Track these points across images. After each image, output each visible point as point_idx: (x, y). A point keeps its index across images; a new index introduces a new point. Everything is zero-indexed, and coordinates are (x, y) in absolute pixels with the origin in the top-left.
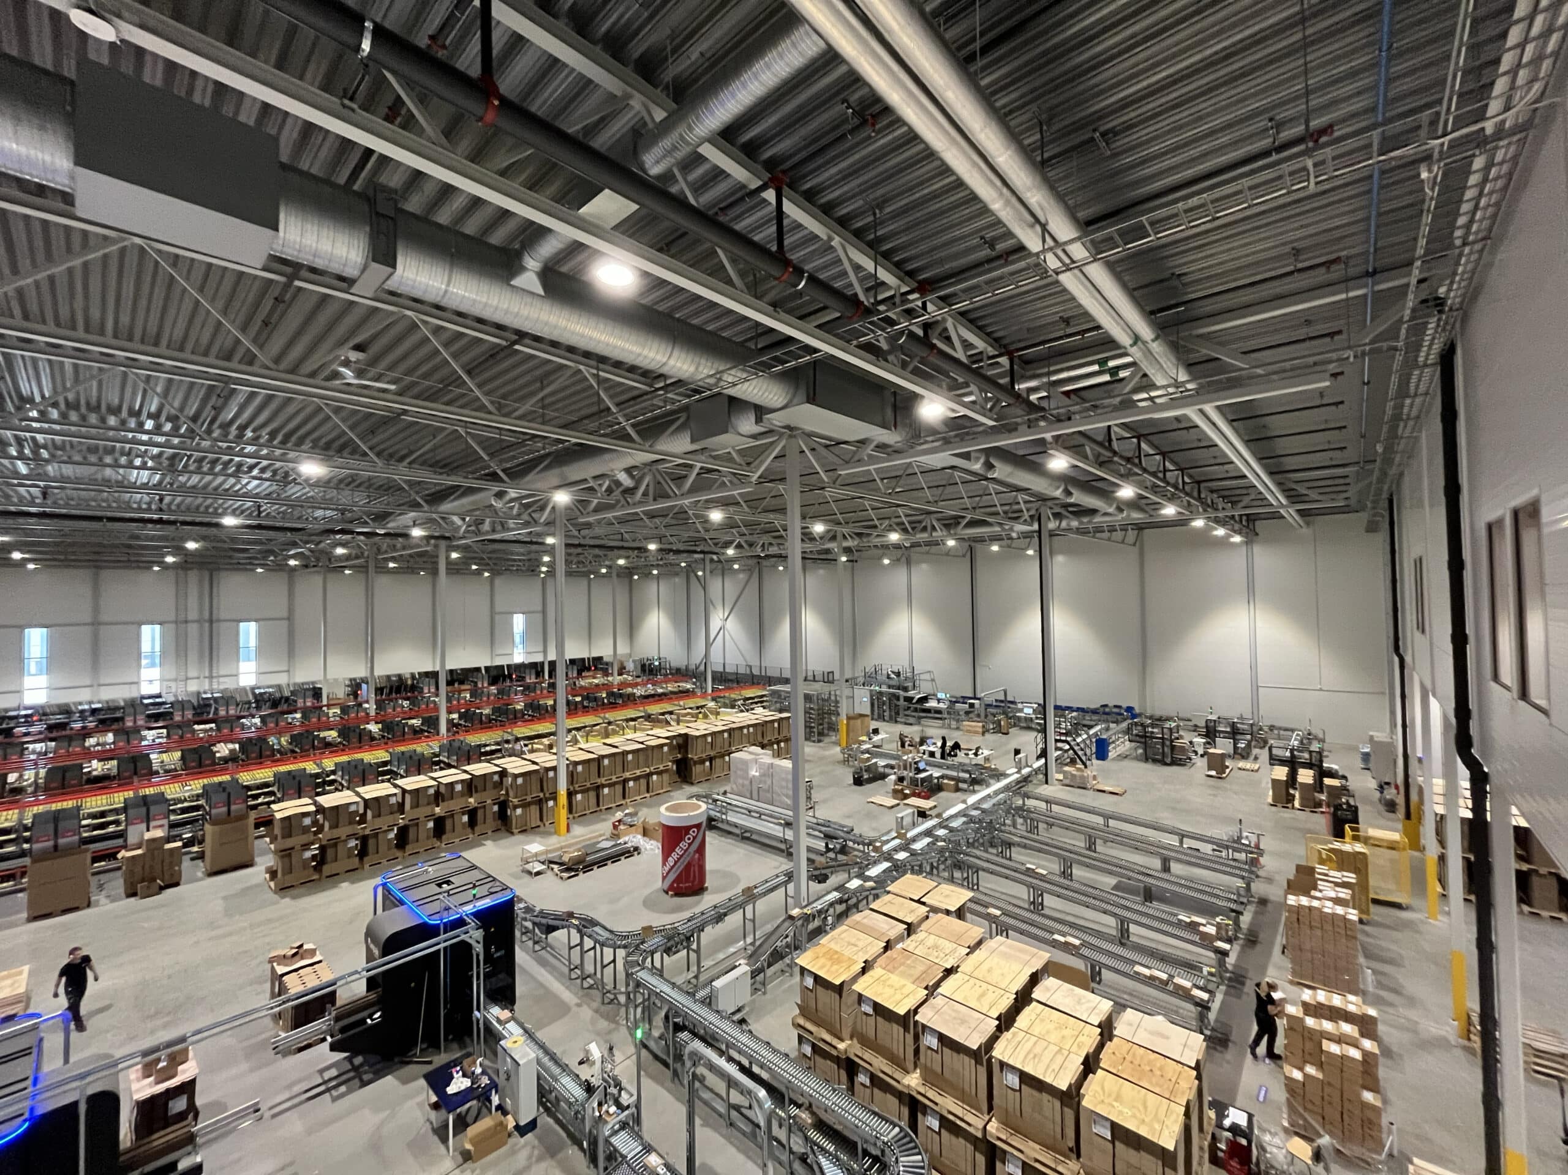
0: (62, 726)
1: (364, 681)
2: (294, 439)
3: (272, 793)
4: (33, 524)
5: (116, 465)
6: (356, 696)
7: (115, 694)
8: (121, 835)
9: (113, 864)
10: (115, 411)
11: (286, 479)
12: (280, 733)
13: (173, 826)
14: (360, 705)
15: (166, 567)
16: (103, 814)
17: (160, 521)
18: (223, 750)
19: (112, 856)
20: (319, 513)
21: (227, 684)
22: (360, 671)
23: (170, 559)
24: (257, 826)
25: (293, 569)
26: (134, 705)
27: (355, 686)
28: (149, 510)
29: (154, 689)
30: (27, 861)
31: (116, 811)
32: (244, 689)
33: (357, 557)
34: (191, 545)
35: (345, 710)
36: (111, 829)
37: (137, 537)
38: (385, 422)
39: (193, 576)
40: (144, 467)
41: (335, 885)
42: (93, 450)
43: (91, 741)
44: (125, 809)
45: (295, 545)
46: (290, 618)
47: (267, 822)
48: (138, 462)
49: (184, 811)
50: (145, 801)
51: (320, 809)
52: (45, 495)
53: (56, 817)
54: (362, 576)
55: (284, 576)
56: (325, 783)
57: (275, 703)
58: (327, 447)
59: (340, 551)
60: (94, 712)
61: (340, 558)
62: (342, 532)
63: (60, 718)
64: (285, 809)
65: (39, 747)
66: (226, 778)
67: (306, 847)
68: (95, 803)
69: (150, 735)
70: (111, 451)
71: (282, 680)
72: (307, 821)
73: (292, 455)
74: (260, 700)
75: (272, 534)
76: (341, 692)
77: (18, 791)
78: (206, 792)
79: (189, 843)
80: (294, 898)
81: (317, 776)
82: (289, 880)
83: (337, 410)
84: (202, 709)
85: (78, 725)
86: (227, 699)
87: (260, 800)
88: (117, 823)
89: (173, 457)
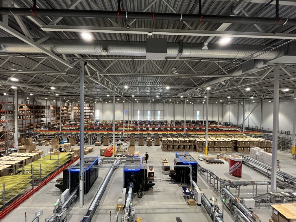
0: (141, 123)
1: (173, 121)
2: (165, 84)
3: (161, 136)
4: (139, 98)
5: (146, 90)
6: (172, 123)
7: (145, 120)
8: (146, 138)
9: (145, 141)
10: (147, 83)
11: (164, 90)
12: (162, 127)
13: (151, 138)
14: (172, 125)
15: (150, 103)
16: (144, 135)
17: (150, 97)
18: (156, 129)
19: (145, 140)
20: (168, 94)
21: (156, 119)
22: (172, 120)
23: (151, 102)
24: (160, 140)
25: (164, 103)
26: (147, 121)
27: (172, 122)
28: (149, 95)
29: (149, 119)
30: (138, 138)
31: (146, 134)
32: (158, 120)
33: (173, 101)
34: (153, 100)
35: (170, 125)
36: (145, 137)
37: (148, 99)
38: (178, 79)
39: (153, 104)
40: (149, 90)
41: (169, 152)
42: (144, 88)
43: (143, 125)
44: (147, 135)
45: (164, 99)
46: (164, 110)
47: (161, 140)
48: (148, 89)
49: (152, 136)
50: (149, 134)
51: (168, 140)
52: (140, 94)
53: (141, 134)
54: (173, 104)
55: (163, 104)
56: (168, 136)
57: (162, 123)
58: (170, 84)
59: (170, 100)
60: (143, 121)
61: (170, 101)
62: (171, 97)
63: (140, 122)
64: (164, 139)
65: (139, 125)
66: (156, 133)
67: (166, 145)
68: (144, 133)
69: (149, 125)
70: (146, 88)
71: (162, 120)
72: (166, 141)
73: (165, 86)
74: (160, 122)
75: (162, 98)
76: (170, 122)
77: (137, 130)
78: (155, 134)
79: (153, 141)
80: (164, 152)
81: (167, 135)
82: (164, 149)
83: (171, 78)
84: (154, 122)
85: (142, 123)
86: (156, 122)
87: (160, 137)
88: (146, 136)
89: (152, 88)
